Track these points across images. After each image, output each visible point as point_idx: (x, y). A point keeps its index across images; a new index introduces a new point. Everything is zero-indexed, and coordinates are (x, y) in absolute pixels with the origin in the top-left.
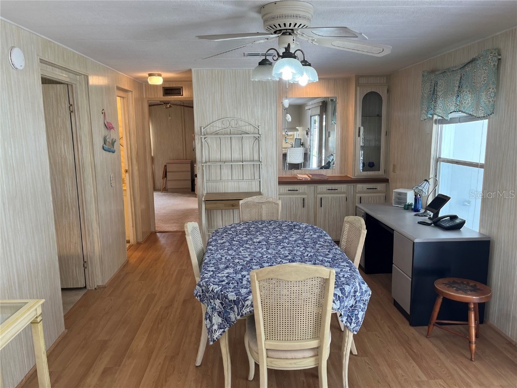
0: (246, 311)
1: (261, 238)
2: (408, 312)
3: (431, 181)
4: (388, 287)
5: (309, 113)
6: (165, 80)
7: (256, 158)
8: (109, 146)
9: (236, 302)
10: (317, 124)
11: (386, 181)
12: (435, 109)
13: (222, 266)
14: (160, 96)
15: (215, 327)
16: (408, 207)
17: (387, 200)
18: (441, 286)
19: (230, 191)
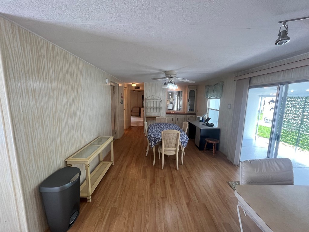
0: (160, 141)
1: (162, 127)
2: (199, 147)
3: (207, 114)
4: (194, 142)
5: (174, 94)
6: (137, 85)
7: (160, 106)
8: (122, 102)
9: (157, 139)
10: (177, 98)
11: (195, 114)
12: (208, 95)
13: (153, 132)
14: (134, 89)
15: (153, 144)
16: (200, 121)
17: (195, 119)
18: (206, 140)
19: (153, 115)
